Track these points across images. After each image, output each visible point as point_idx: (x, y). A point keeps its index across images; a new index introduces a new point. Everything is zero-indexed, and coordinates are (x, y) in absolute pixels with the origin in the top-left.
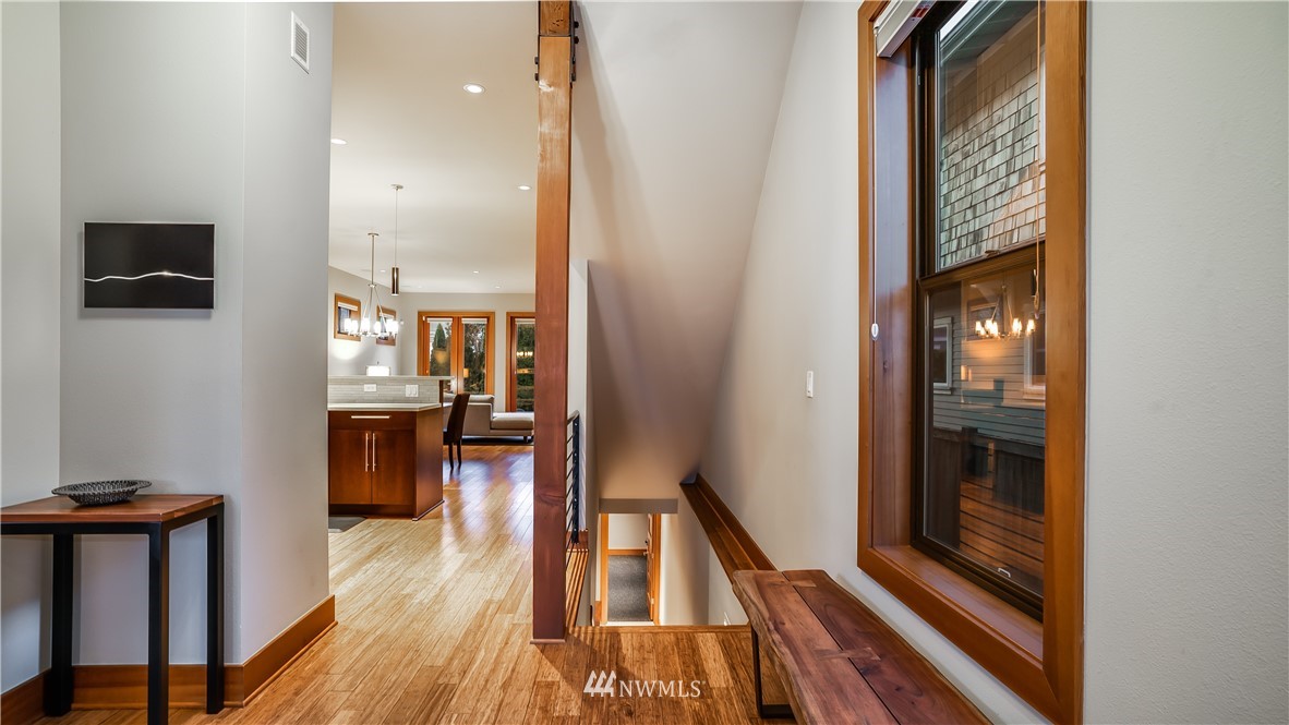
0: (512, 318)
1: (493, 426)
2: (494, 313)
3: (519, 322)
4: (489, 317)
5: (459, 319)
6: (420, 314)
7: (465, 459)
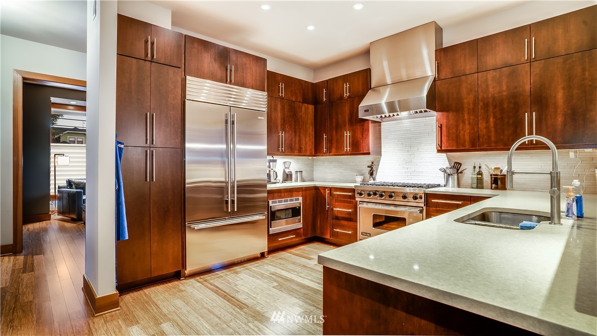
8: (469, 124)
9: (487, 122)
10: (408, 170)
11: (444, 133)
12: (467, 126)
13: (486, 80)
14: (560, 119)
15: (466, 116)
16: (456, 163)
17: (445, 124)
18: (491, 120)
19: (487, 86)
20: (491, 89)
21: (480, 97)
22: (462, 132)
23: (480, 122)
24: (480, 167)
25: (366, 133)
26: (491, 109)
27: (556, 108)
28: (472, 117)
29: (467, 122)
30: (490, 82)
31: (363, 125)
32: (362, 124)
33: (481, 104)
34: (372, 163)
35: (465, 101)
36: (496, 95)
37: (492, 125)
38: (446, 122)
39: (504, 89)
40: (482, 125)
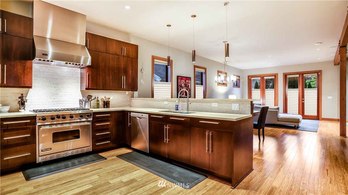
0: (285, 75)
1: (278, 120)
2: (277, 74)
3: (288, 76)
4: (276, 76)
5: (263, 77)
6: (249, 77)
7: (266, 135)
8: (102, 76)
9: (109, 77)
10: (55, 100)
11: (90, 79)
12: (101, 78)
13: (109, 58)
14: (130, 80)
15: (101, 73)
16: (89, 96)
17: (91, 75)
18: (111, 76)
19: (110, 60)
20: (111, 63)
21: (107, 65)
22: (99, 80)
23: (107, 76)
24: (98, 98)
25: (28, 70)
26: (111, 72)
27: (129, 76)
28: (103, 74)
29: (101, 76)
30: (111, 59)
31: (24, 63)
32: (23, 61)
33: (107, 68)
34: (22, 95)
35: (101, 65)
36: (113, 66)
37: (111, 79)
38: (91, 74)
39: (115, 64)
40: (107, 78)
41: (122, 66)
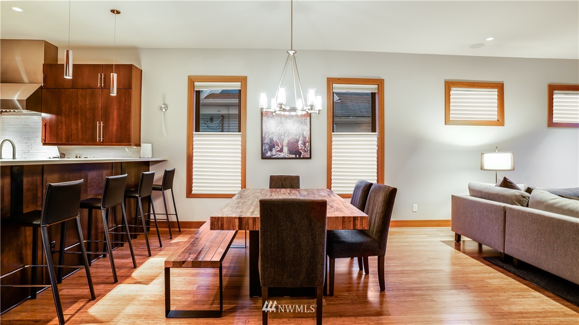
8: (65, 125)
9: (77, 125)
11: (48, 130)
12: (64, 127)
13: (77, 95)
15: (63, 119)
16: (62, 153)
17: (48, 124)
18: (79, 123)
19: (78, 99)
20: (80, 103)
21: (73, 106)
22: (60, 131)
23: (73, 124)
24: (80, 157)
26: (79, 116)
27: (113, 120)
28: (67, 121)
29: (64, 124)
30: (79, 97)
33: (73, 112)
35: (63, 107)
36: (83, 107)
37: (80, 127)
39: (88, 103)
40: (74, 126)
41: (100, 105)
